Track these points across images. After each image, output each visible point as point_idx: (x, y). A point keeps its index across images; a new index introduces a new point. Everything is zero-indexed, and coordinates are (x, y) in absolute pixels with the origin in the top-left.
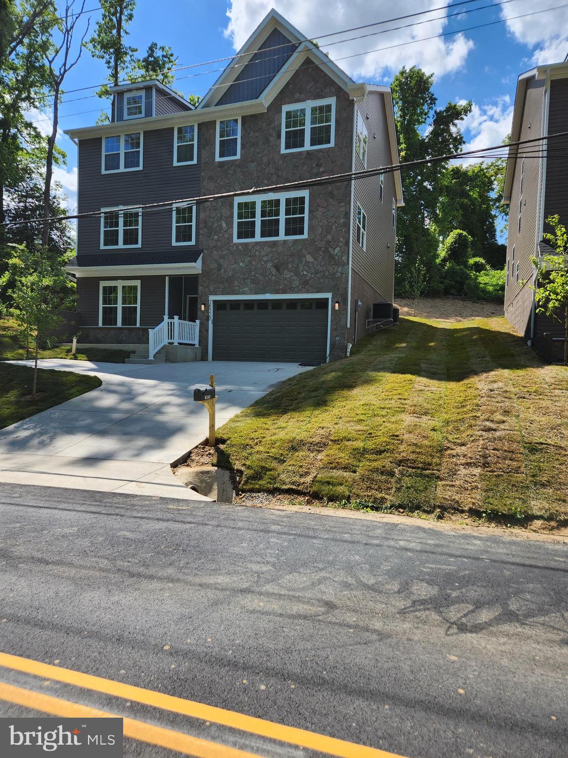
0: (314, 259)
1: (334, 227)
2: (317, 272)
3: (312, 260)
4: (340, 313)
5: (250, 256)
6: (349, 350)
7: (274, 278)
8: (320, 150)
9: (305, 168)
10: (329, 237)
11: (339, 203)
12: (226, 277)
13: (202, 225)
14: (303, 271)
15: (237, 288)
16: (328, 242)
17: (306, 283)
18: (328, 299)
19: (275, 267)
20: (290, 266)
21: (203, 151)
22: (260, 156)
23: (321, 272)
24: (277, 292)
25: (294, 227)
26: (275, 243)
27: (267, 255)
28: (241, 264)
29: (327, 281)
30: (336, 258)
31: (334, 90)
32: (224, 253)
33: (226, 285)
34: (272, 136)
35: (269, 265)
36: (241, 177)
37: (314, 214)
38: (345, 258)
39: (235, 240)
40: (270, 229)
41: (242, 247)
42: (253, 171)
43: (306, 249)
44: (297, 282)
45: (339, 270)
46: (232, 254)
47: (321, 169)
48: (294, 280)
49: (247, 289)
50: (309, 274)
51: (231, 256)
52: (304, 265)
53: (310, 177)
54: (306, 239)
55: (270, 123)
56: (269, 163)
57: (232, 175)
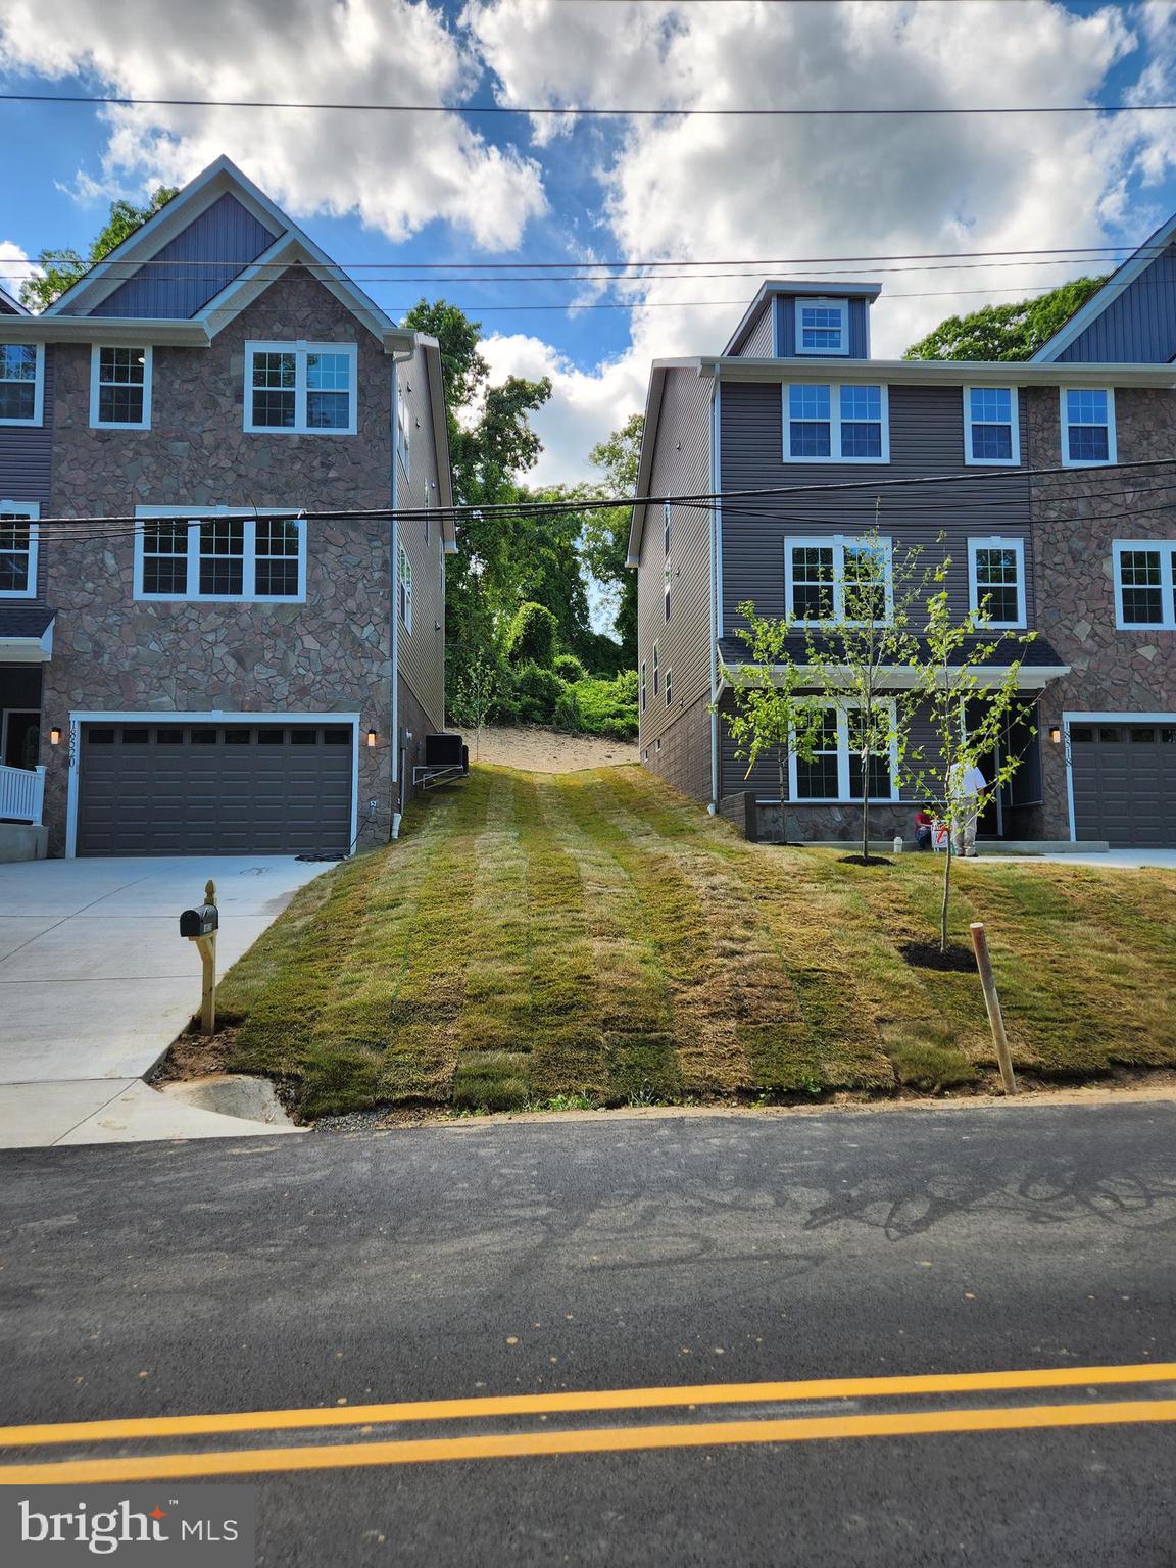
0: (322, 645)
1: (360, 585)
2: (327, 671)
3: (316, 646)
4: (378, 754)
5: (176, 630)
6: (396, 827)
7: (231, 678)
8: (328, 438)
9: (298, 466)
10: (351, 604)
11: (370, 541)
12: (115, 672)
13: (53, 557)
14: (297, 667)
15: (141, 697)
16: (349, 614)
17: (304, 691)
18: (351, 725)
19: (233, 657)
20: (268, 656)
21: (58, 404)
22: (197, 429)
23: (336, 671)
24: (240, 707)
25: (278, 578)
26: (232, 610)
27: (215, 630)
28: (154, 646)
29: (348, 689)
30: (367, 644)
31: (353, 331)
32: (111, 620)
33: (116, 689)
34: (224, 395)
35: (221, 651)
36: (154, 467)
37: (319, 557)
38: (384, 647)
39: (139, 595)
40: (222, 578)
41: (156, 610)
42: (182, 457)
43: (304, 625)
44: (283, 689)
45: (374, 669)
46: (129, 623)
47: (332, 474)
48: (276, 684)
49: (167, 699)
50: (311, 674)
51: (127, 628)
52: (299, 656)
53: (310, 485)
54: (302, 605)
55: (220, 369)
56: (218, 447)
57: (132, 460)
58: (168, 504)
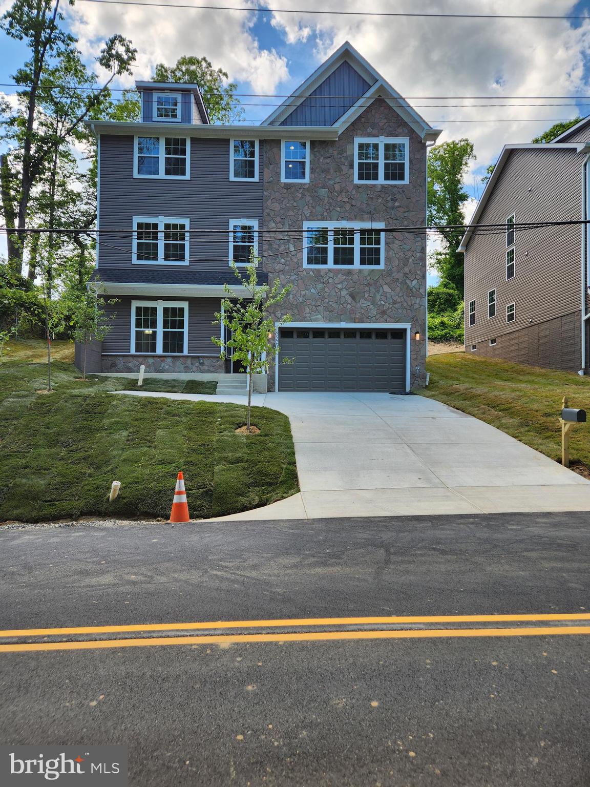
0: (392, 290)
1: (411, 260)
2: (395, 303)
3: (389, 290)
4: (420, 344)
5: (323, 283)
6: (427, 379)
7: (349, 306)
8: (395, 186)
9: (380, 200)
10: (407, 270)
11: (415, 238)
12: (295, 303)
13: (265, 247)
14: (380, 301)
15: (307, 315)
16: (405, 274)
17: (384, 313)
18: (406, 329)
19: (350, 295)
20: (366, 295)
21: (266, 170)
22: (332, 182)
23: (399, 303)
24: (354, 320)
25: (371, 257)
26: (349, 272)
27: (341, 283)
28: (313, 291)
29: (405, 312)
30: (414, 290)
31: (407, 131)
32: (293, 278)
33: (296, 311)
34: (344, 165)
35: (344, 293)
36: (311, 202)
37: (391, 246)
38: (421, 291)
39: (305, 265)
40: (343, 257)
41: (314, 273)
42: (325, 197)
43: (384, 280)
44: (374, 312)
45: (418, 302)
46: (301, 279)
47: (396, 204)
48: (371, 309)
49: (319, 316)
50: (387, 304)
51: (300, 282)
52: (381, 295)
53: (386, 210)
54: (382, 270)
55: (342, 151)
56: (341, 192)
57: (301, 198)
58: (319, 220)
